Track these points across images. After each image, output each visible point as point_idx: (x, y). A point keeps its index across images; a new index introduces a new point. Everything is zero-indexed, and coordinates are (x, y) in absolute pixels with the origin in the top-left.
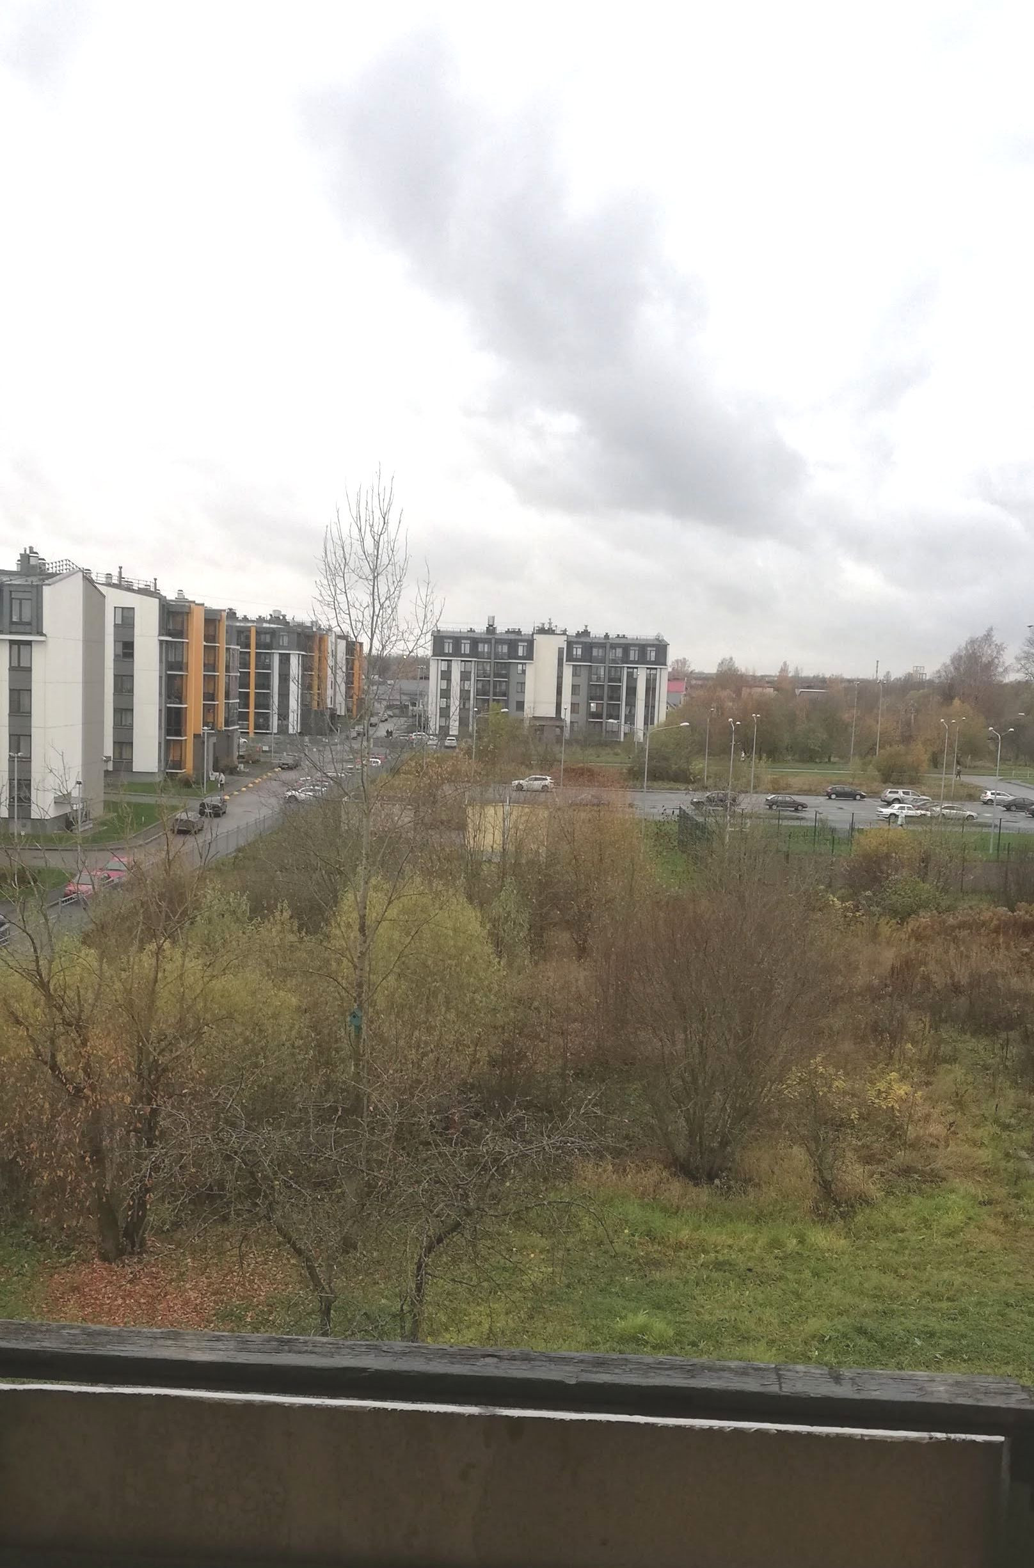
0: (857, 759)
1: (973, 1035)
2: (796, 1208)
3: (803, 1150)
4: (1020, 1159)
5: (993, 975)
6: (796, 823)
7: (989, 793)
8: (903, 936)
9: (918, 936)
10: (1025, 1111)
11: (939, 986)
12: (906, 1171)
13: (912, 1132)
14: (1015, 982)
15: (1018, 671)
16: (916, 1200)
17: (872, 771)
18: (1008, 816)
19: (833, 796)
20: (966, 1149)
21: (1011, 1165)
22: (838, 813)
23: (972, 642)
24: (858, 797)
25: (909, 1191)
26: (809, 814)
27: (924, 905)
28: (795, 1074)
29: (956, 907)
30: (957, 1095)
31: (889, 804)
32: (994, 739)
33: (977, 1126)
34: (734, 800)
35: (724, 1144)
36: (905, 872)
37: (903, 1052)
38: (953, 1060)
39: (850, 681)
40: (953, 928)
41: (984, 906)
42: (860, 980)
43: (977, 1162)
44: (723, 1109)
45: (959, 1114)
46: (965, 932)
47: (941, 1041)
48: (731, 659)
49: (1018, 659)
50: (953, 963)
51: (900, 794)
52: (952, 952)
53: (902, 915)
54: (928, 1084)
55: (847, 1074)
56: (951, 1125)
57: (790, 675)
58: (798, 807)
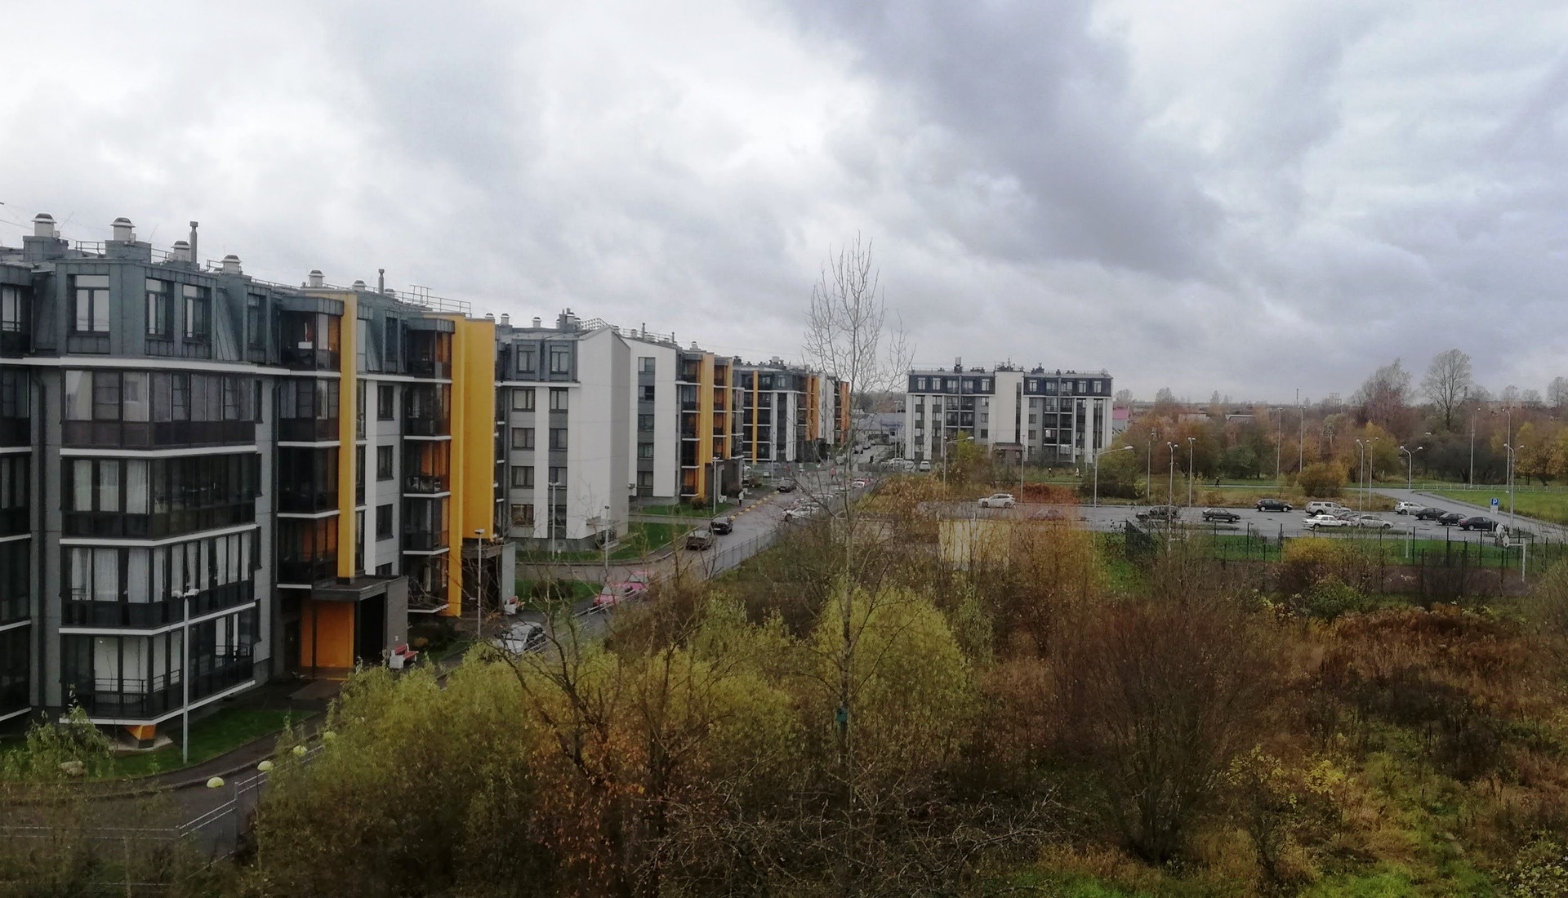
0: (1283, 476)
1: (1399, 725)
2: (1242, 887)
3: (1247, 833)
4: (1448, 841)
5: (1415, 669)
6: (1231, 533)
7: (1402, 504)
8: (1331, 634)
9: (1344, 634)
10: (1449, 795)
11: (1365, 679)
12: (1342, 852)
13: (1346, 816)
14: (1435, 676)
15: (1424, 395)
16: (1352, 879)
17: (1297, 486)
18: (1420, 524)
19: (1263, 509)
20: (1396, 831)
21: (1439, 846)
22: (1268, 524)
23: (1382, 371)
24: (1285, 509)
25: (1346, 871)
26: (1242, 525)
27: (1348, 606)
28: (1236, 763)
29: (1378, 608)
30: (1386, 781)
31: (1313, 515)
32: (1405, 456)
33: (1405, 810)
34: (1175, 513)
35: (1175, 827)
36: (1330, 576)
37: (1334, 741)
38: (1380, 748)
39: (1274, 407)
40: (1375, 626)
41: (1403, 605)
42: (1294, 674)
43: (1407, 843)
44: (1173, 796)
45: (1389, 798)
46: (1386, 631)
47: (1369, 730)
48: (1168, 389)
49: (1423, 385)
50: (1377, 658)
51: (1323, 506)
52: (1376, 648)
53: (1330, 615)
54: (1360, 770)
55: (1284, 761)
56: (1382, 809)
57: (1220, 402)
58: (1232, 519)
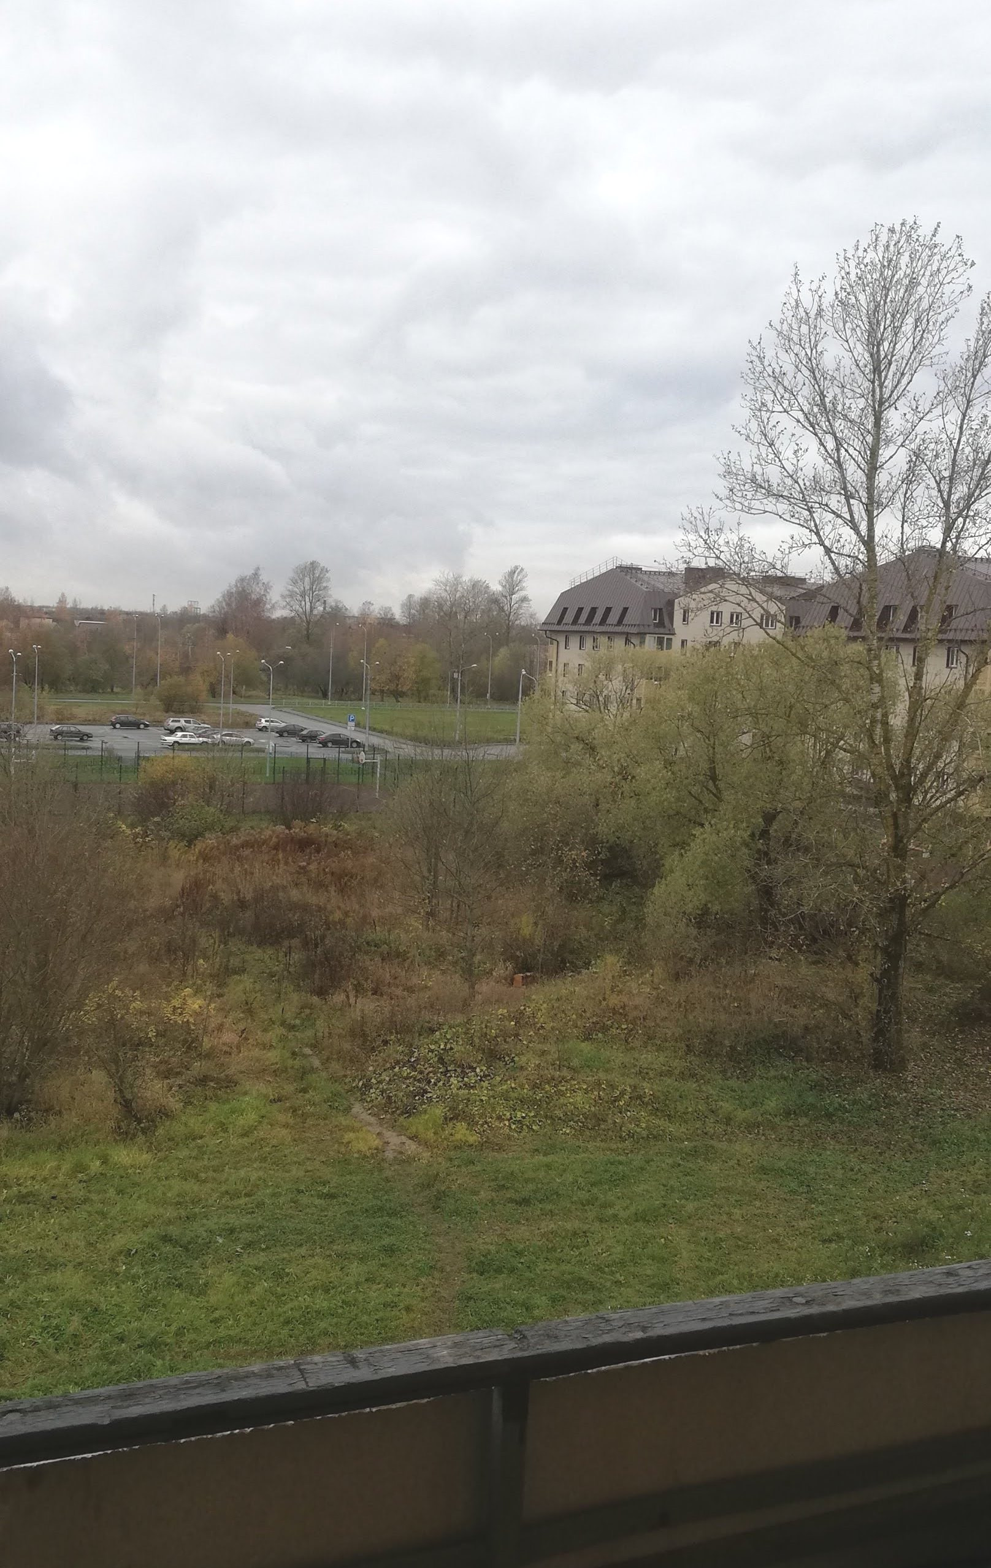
0: (139, 690)
1: (259, 945)
2: (98, 1130)
3: (103, 1073)
4: (305, 1056)
5: (275, 888)
6: (83, 753)
7: (263, 720)
8: (192, 858)
9: (205, 857)
10: (308, 1011)
11: (226, 902)
12: (203, 1081)
13: (207, 1043)
14: (295, 894)
15: (284, 608)
16: (213, 1106)
17: (154, 701)
18: (281, 741)
19: (118, 726)
20: (256, 1052)
21: (297, 1063)
22: (124, 742)
23: (242, 580)
24: (142, 726)
25: (206, 1099)
26: (95, 743)
27: (210, 828)
28: (91, 1000)
29: (239, 829)
30: (247, 1003)
31: (172, 732)
32: (265, 670)
33: (265, 1030)
34: (18, 732)
35: (23, 1077)
36: (191, 797)
37: (196, 969)
38: (241, 971)
39: (127, 613)
40: (237, 847)
41: (264, 825)
42: (152, 903)
43: (267, 1063)
44: (21, 1042)
45: (249, 1021)
46: (247, 852)
47: (231, 954)
48: (7, 588)
49: (283, 596)
50: (238, 880)
51: (182, 722)
52: (237, 869)
53: (191, 839)
54: (220, 996)
55: (143, 994)
56: (243, 1031)
57: (68, 606)
58: (83, 737)
